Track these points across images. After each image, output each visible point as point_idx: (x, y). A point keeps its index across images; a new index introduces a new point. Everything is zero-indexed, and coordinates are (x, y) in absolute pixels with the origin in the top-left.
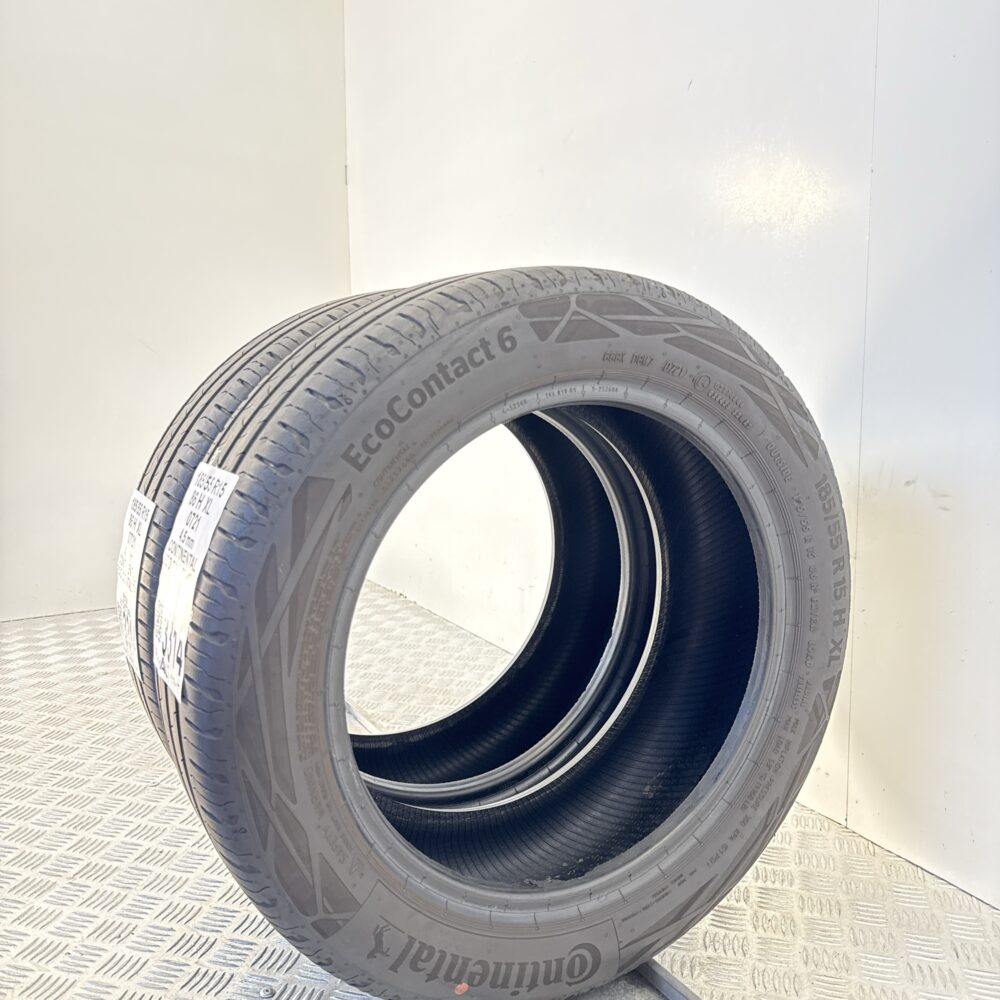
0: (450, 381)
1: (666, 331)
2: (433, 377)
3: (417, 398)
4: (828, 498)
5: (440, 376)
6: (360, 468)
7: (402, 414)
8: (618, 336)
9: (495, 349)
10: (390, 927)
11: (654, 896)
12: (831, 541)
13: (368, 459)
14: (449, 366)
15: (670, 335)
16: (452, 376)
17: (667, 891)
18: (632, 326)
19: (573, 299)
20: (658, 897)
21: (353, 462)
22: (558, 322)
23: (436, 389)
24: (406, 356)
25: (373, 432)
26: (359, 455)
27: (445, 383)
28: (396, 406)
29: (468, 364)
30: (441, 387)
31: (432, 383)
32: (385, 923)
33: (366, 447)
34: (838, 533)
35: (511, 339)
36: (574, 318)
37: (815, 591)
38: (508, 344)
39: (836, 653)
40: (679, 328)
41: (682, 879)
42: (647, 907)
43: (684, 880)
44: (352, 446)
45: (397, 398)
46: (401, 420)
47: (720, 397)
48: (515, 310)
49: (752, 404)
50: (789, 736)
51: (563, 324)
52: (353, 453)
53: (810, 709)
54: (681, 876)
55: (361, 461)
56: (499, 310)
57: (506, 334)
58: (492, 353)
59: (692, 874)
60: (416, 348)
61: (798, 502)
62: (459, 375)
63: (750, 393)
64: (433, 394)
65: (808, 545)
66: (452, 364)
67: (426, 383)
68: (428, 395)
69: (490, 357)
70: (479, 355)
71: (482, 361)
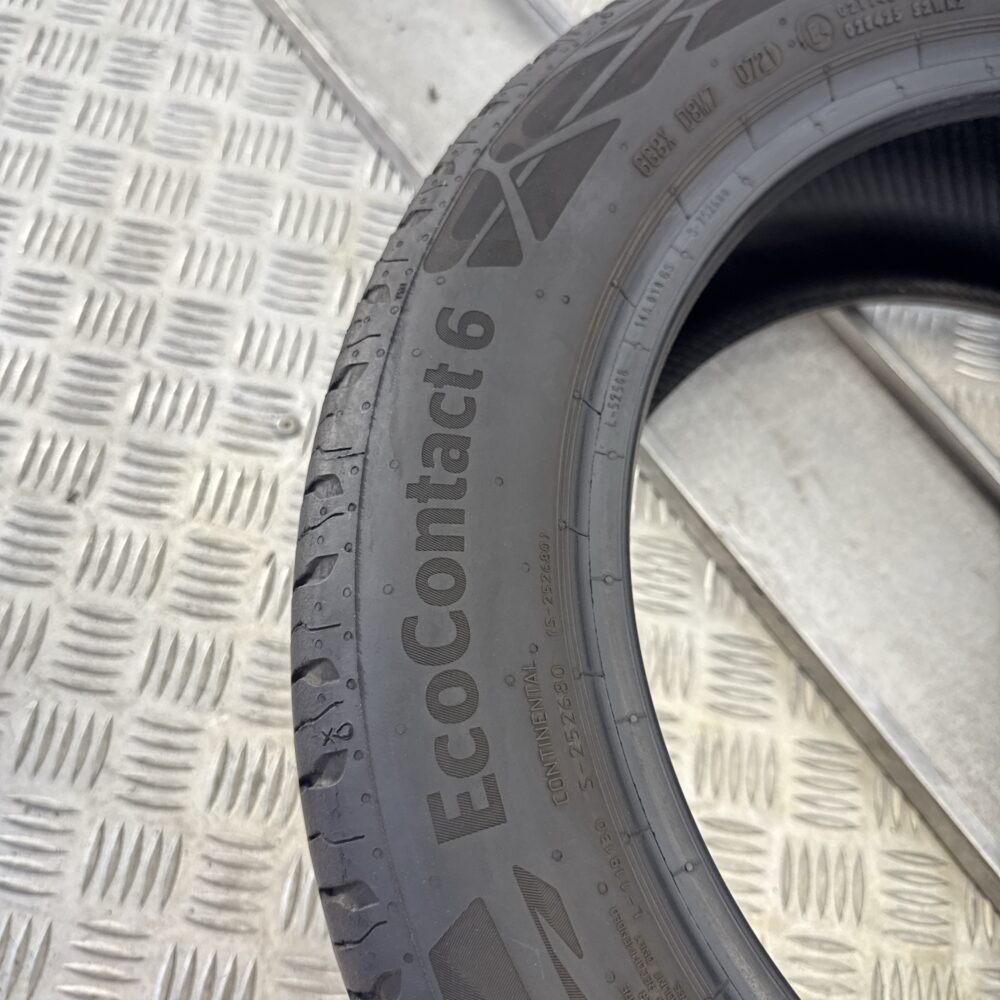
0: (458, 490)
1: (672, 38)
2: (423, 519)
3: (440, 581)
5: (433, 503)
6: (495, 815)
7: (450, 635)
8: (616, 123)
9: (465, 361)
13: (490, 782)
14: (428, 471)
15: (685, 36)
16: (451, 479)
18: (620, 86)
19: (487, 163)
21: (472, 821)
22: (506, 213)
23: (452, 530)
24: (347, 548)
25: (438, 728)
26: (465, 798)
27: (455, 504)
28: (423, 638)
29: (452, 432)
30: (458, 516)
31: (434, 529)
33: (458, 768)
35: (470, 317)
36: (520, 181)
38: (475, 330)
40: (683, 14)
44: (435, 799)
45: (409, 627)
46: (461, 645)
47: (868, 19)
48: (425, 279)
51: (516, 205)
52: (452, 810)
55: (481, 802)
56: (403, 310)
57: (453, 323)
58: (470, 372)
60: (349, 515)
62: (461, 464)
64: (457, 543)
66: (427, 462)
67: (424, 542)
68: (453, 555)
69: (474, 379)
70: (454, 399)
71: (470, 402)
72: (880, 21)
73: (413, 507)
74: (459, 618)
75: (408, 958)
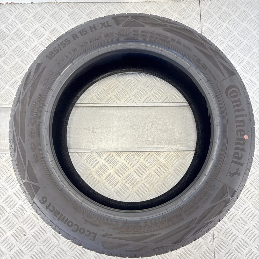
0: (62, 215)
1: (21, 143)
2: (62, 221)
3: (70, 224)
4: (54, 52)
5: (61, 219)
6: (96, 234)
7: (76, 227)
8: (29, 161)
10: (229, 171)
11: (206, 70)
12: (68, 44)
13: (92, 233)
14: (57, 217)
15: (22, 141)
16: (60, 215)
17: (203, 65)
18: (24, 157)
19: (24, 181)
20: (205, 68)
21: (94, 237)
22: (32, 185)
23: (66, 219)
25: (84, 234)
26: (92, 236)
27: (63, 217)
28: (74, 230)
29: (55, 211)
30: (65, 217)
31: (64, 220)
32: (229, 173)
33: (89, 235)
34: (64, 42)
35: (43, 199)
36: (29, 180)
37: (87, 43)
38: (45, 199)
39: (106, 24)
40: (19, 139)
41: (198, 60)
42: (210, 71)
43: (198, 59)
44: (90, 239)
45: (72, 230)
46: (78, 227)
49: (33, 98)
50: (140, 32)
51: (32, 183)
52: (92, 238)
53: (128, 28)
54: (197, 60)
55: (93, 235)
57: (42, 201)
58: (49, 204)
59: (196, 56)
61: (59, 64)
62: (59, 212)
63: (29, 101)
64: (67, 219)
65: (72, 52)
66: (56, 216)
67: (65, 223)
68: (68, 220)
69: (50, 204)
71: (53, 206)
72: (36, 110)
73: (60, 221)
74: (75, 225)
75: (102, 250)
